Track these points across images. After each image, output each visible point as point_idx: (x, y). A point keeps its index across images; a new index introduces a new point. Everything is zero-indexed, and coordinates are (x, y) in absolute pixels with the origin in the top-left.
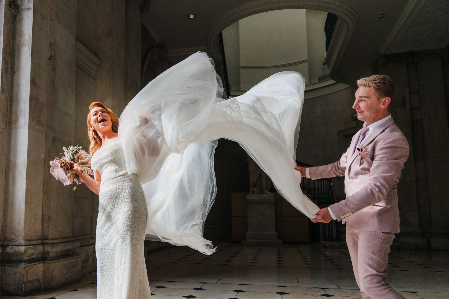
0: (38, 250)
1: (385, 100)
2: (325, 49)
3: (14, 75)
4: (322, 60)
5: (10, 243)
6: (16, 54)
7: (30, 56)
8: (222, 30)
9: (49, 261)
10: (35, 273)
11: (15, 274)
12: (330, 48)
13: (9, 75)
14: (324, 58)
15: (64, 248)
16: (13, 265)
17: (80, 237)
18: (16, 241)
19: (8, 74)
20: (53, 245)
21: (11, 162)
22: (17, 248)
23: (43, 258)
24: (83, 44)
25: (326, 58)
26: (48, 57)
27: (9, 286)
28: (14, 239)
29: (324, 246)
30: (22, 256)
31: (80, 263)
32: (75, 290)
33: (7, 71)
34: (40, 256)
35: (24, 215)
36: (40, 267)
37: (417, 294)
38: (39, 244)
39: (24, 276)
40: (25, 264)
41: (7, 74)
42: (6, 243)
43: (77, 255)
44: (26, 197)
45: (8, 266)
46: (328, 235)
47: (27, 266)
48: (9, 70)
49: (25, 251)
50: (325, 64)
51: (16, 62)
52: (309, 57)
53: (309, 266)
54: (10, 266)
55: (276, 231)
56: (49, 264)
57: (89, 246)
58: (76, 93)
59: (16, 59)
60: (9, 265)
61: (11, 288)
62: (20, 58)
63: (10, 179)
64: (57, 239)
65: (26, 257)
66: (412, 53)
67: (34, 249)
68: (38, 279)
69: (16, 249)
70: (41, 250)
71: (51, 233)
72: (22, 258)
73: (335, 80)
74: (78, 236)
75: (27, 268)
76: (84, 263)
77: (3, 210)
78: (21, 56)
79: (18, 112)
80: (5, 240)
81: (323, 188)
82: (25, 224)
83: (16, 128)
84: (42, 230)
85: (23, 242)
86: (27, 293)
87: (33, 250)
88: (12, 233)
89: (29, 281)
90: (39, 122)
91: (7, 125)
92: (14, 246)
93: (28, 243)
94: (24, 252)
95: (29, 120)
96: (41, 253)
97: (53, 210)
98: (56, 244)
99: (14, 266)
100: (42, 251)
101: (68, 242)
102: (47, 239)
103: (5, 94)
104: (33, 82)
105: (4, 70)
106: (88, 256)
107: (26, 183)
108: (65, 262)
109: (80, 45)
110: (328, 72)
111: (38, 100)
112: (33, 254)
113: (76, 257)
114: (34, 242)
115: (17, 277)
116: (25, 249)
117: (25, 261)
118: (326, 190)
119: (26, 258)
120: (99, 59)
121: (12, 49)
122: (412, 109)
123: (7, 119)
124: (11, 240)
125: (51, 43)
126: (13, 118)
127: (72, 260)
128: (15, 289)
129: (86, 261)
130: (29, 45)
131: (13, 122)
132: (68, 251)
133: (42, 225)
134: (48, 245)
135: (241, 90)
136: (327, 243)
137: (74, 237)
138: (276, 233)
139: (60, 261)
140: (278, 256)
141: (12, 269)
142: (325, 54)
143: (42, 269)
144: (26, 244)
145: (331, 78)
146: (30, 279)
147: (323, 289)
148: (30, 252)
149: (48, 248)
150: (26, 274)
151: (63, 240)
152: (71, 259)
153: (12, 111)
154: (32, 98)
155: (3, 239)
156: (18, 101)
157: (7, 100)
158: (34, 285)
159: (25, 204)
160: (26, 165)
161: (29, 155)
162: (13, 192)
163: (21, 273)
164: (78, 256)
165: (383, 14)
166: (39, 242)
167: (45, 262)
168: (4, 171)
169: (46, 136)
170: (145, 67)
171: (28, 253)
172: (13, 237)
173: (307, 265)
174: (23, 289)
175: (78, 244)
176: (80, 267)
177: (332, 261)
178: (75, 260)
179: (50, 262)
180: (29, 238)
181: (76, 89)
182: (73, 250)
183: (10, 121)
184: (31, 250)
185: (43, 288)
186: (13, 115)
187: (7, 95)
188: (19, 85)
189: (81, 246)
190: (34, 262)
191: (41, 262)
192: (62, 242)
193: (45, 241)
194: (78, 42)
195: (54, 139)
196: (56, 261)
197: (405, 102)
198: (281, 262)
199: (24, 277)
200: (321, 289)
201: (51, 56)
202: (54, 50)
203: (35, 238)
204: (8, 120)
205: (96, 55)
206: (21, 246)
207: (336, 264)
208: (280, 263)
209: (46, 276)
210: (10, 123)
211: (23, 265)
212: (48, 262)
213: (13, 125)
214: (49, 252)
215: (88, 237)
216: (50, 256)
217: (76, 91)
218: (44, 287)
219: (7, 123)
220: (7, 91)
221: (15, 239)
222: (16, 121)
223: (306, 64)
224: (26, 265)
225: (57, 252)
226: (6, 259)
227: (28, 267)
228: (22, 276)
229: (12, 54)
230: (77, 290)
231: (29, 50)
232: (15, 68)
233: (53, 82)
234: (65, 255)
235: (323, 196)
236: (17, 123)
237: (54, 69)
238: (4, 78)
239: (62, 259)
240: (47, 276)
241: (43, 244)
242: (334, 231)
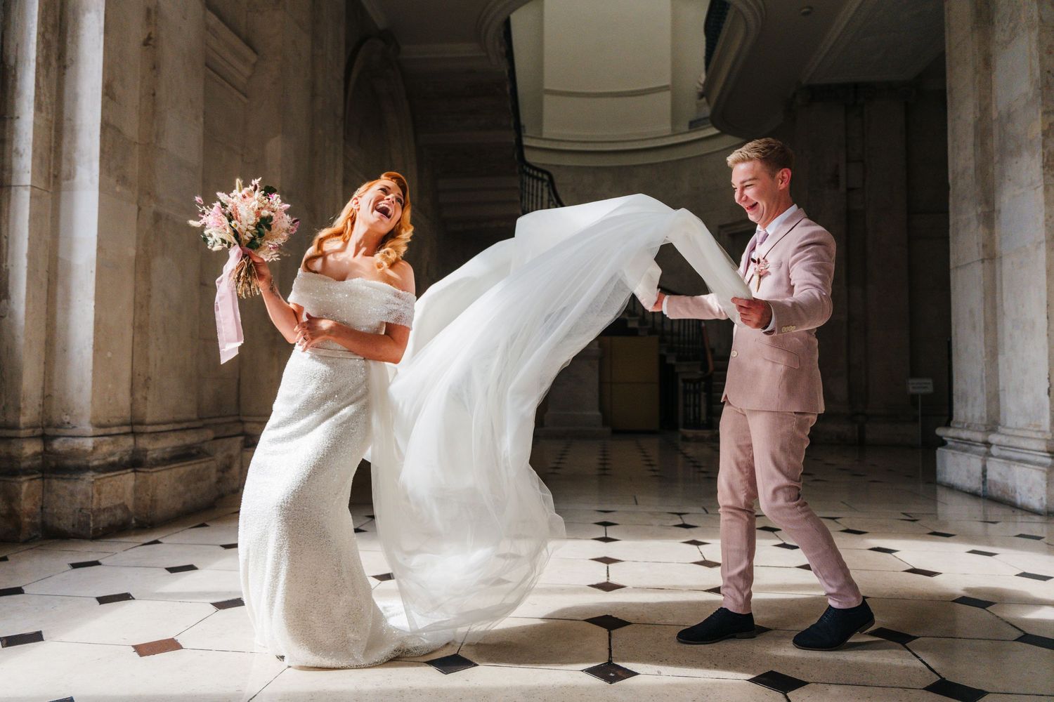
0: (121, 445)
1: (783, 173)
2: (703, 66)
3: (64, 74)
4: (698, 88)
5: (61, 431)
6: (69, 28)
7: (100, 34)
8: (511, 12)
9: (147, 467)
10: (117, 491)
11: (72, 494)
12: (712, 66)
13: (53, 74)
14: (700, 84)
15: (180, 443)
16: (67, 476)
17: (213, 421)
18: (74, 427)
19: (50, 70)
20: (156, 435)
21: (60, 261)
22: (77, 443)
23: (135, 463)
24: (221, 18)
25: (704, 85)
26: (142, 39)
27: (59, 519)
28: (68, 423)
29: (685, 439)
30: (88, 458)
31: (214, 471)
32: (203, 525)
33: (50, 64)
34: (126, 458)
35: (91, 374)
36: (128, 480)
37: (837, 520)
38: (125, 434)
39: (92, 498)
40: (94, 474)
41: (48, 72)
42: (50, 431)
43: (208, 455)
44: (94, 337)
45: (56, 478)
46: (692, 417)
47: (99, 479)
48: (54, 63)
49: (95, 448)
50: (701, 95)
51: (69, 45)
52: (673, 82)
53: (657, 473)
54: (62, 478)
55: (601, 409)
56: (147, 475)
57: (234, 439)
58: (205, 123)
59: (69, 40)
60: (60, 476)
61: (64, 524)
62: (77, 37)
63: (59, 298)
64: (164, 423)
65: (96, 460)
66: (856, 86)
67: (113, 443)
68: (124, 503)
69: (74, 443)
70: (130, 447)
71: (152, 412)
72: (88, 462)
73: (717, 128)
74: (210, 418)
75: (98, 483)
76: (223, 472)
77: (45, 363)
78: (82, 32)
79: (76, 156)
80: (49, 426)
81: (686, 332)
82: (94, 391)
83: (71, 189)
84: (132, 405)
85: (90, 430)
86: (100, 533)
87: (112, 446)
88: (64, 411)
89: (104, 509)
90: (123, 180)
91: (49, 182)
92: (70, 439)
93: (101, 432)
94: (91, 449)
95: (101, 173)
96: (130, 452)
97: (156, 365)
98: (162, 434)
99: (69, 479)
100: (132, 448)
101: (188, 429)
102: (142, 423)
103: (44, 114)
104: (109, 92)
105: (41, 60)
106: (230, 457)
107: (95, 306)
108: (182, 470)
109: (213, 20)
110: (707, 111)
111: (119, 131)
112: (112, 454)
113: (207, 459)
114: (115, 430)
115: (78, 501)
116: (94, 443)
117: (96, 469)
118: (693, 335)
119: (96, 463)
120: (255, 52)
121: (60, 16)
122: (849, 190)
123: (50, 168)
124: (62, 425)
125: (149, 11)
126: (65, 167)
127: (197, 467)
128: (73, 526)
129: (226, 468)
130: (98, 11)
131: (64, 174)
132: (189, 447)
133: (132, 394)
134: (145, 436)
135: (544, 136)
136: (690, 433)
137: (200, 419)
138: (598, 413)
139: (171, 468)
140: (601, 457)
141: (65, 485)
142: (703, 77)
143: (132, 483)
144: (96, 434)
145: (710, 125)
146: (104, 504)
147: (679, 514)
148: (105, 449)
149: (144, 442)
150: (96, 496)
151: (178, 426)
152: (195, 464)
153: (61, 152)
154: (105, 126)
155: (44, 423)
156: (73, 130)
157: (51, 128)
158: (114, 515)
159: (94, 351)
160: (94, 269)
161: (100, 249)
162: (67, 327)
163: (86, 494)
164: (210, 458)
165: (811, 8)
166: (126, 429)
167: (138, 469)
168: (45, 280)
169: (140, 209)
170: (354, 75)
171: (99, 451)
172: (67, 418)
173: (653, 473)
174: (89, 524)
175: (209, 434)
176: (214, 479)
177: (697, 464)
178: (204, 465)
179: (151, 470)
180: (104, 421)
181: (205, 113)
182: (199, 445)
183: (56, 173)
184: (107, 447)
185: (133, 522)
186: (64, 161)
187: (50, 117)
188: (75, 97)
189: (215, 439)
190: (113, 471)
191: (129, 470)
192: (175, 430)
193: (138, 428)
194: (209, 13)
195: (157, 217)
196: (163, 468)
197: (837, 176)
198: (607, 467)
199: (92, 501)
200: (676, 516)
201: (149, 38)
202: (156, 25)
203: (116, 421)
204: (51, 170)
205: (248, 43)
206: (86, 437)
207: (703, 469)
208: (605, 469)
209: (140, 499)
210: (56, 177)
211: (89, 476)
212: (146, 470)
213: (64, 183)
214: (146, 450)
215: (231, 419)
216: (148, 458)
217: (204, 118)
218: (136, 520)
219: (49, 177)
220: (49, 107)
221: (71, 422)
222: (70, 175)
223: (668, 94)
224: (95, 477)
225: (164, 449)
226: (53, 464)
227: (101, 481)
228: (88, 498)
229: (60, 25)
230: (207, 526)
231: (99, 20)
232: (68, 58)
233: (154, 95)
234: (182, 455)
235: (686, 346)
236: (74, 178)
237: (155, 67)
238: (41, 79)
239: (175, 463)
240: (142, 499)
241: (134, 434)
242: (704, 410)
